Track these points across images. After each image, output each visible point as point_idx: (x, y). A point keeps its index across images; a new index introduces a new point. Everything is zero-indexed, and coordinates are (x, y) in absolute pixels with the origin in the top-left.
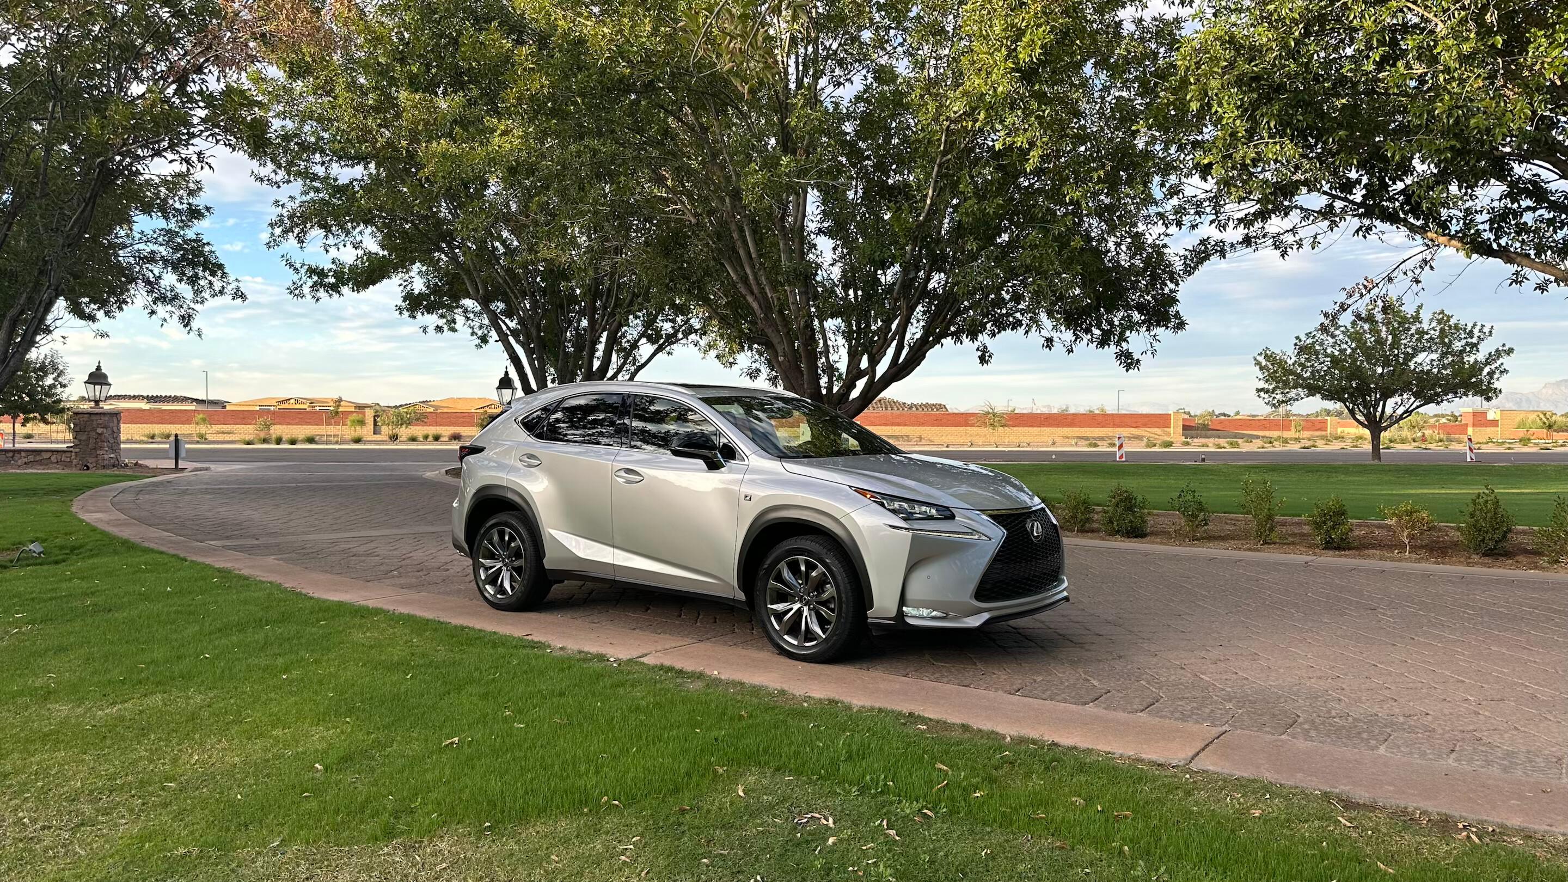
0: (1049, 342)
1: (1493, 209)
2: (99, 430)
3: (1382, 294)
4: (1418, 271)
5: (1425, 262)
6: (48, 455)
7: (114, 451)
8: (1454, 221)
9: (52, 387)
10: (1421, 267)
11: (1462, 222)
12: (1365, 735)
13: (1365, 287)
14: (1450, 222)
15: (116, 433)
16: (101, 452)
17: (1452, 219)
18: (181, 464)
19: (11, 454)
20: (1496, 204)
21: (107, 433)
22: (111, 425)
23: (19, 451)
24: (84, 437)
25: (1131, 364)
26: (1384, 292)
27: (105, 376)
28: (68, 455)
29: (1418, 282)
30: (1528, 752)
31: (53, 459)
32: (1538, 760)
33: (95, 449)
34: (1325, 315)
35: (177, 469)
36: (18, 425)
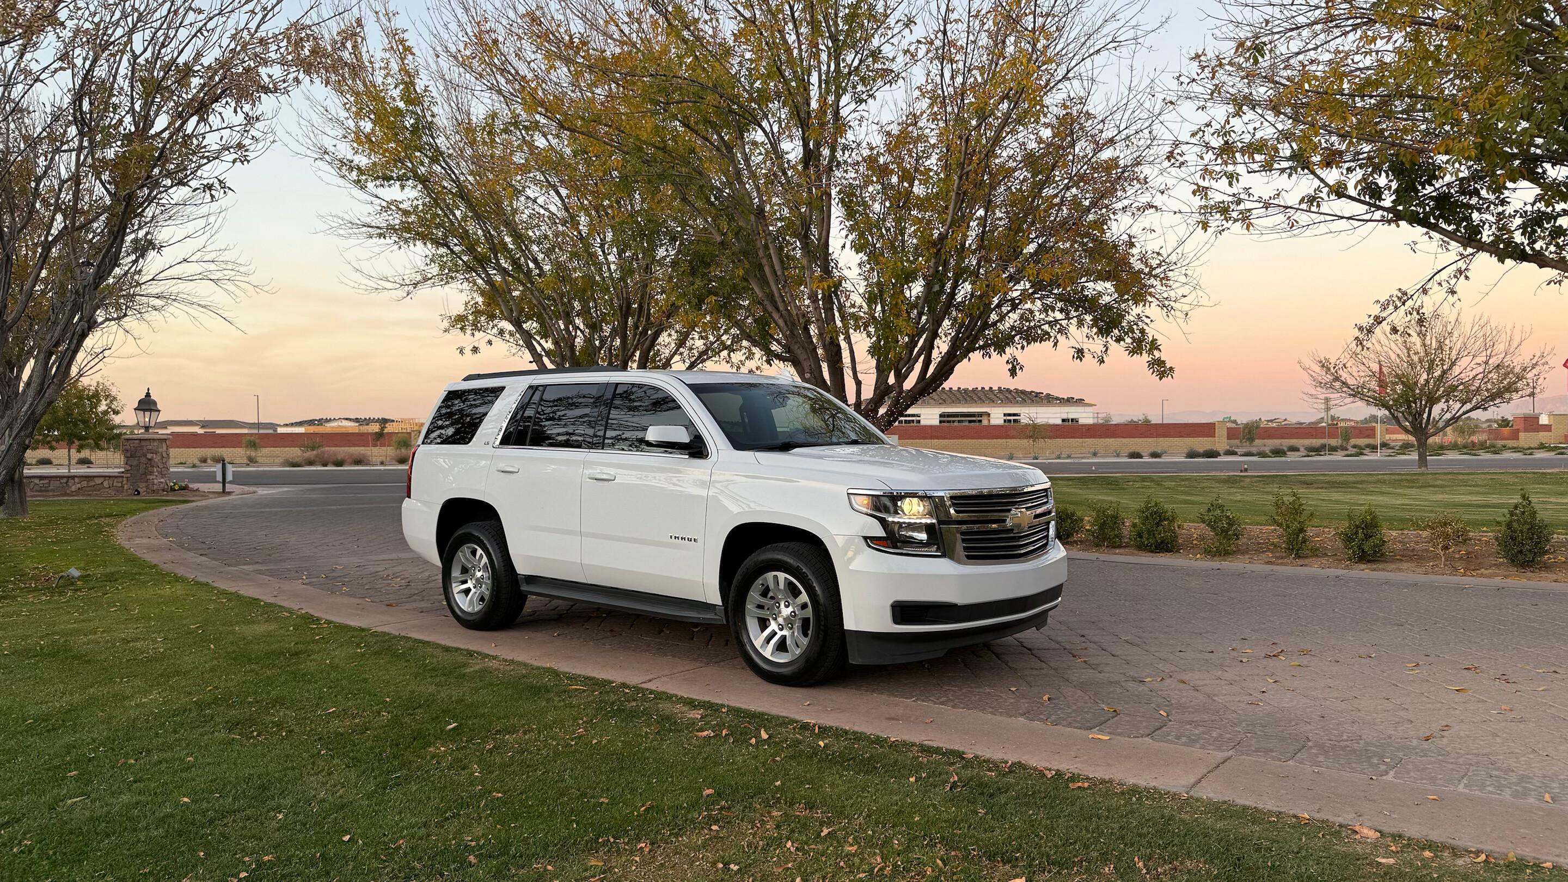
0: (1080, 353)
1: (1526, 212)
2: (149, 456)
3: (1417, 306)
4: (1453, 281)
5: (1460, 272)
6: (101, 480)
7: (163, 476)
8: (1487, 226)
9: (106, 413)
10: (1455, 276)
11: (1494, 226)
12: (1375, 761)
13: (1400, 299)
14: (1482, 227)
15: (165, 458)
16: (151, 477)
17: (1484, 224)
18: (229, 487)
19: (64, 480)
20: (1529, 208)
21: (157, 458)
22: (160, 450)
23: (73, 477)
24: (135, 462)
25: (1164, 372)
26: (1419, 303)
27: (155, 403)
28: (120, 479)
29: (1453, 292)
30: (1544, 777)
31: (106, 484)
32: (1554, 785)
33: (145, 474)
34: (1359, 329)
35: (224, 492)
36: (73, 451)
